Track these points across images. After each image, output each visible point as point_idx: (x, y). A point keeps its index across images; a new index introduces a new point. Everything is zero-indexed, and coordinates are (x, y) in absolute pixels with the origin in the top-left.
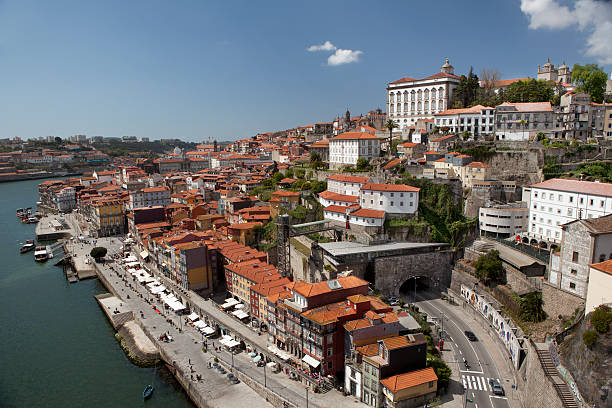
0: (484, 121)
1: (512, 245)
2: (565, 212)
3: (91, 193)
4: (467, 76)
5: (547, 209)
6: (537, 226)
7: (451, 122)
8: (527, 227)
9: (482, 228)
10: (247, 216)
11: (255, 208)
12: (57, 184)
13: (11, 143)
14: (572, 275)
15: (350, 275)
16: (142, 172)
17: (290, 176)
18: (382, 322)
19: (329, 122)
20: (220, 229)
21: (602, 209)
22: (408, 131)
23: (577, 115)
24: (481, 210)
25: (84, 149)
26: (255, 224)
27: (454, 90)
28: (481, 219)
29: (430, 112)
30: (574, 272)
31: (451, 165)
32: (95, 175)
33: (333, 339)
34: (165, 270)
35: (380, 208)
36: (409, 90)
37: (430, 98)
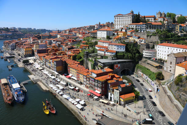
0: (143, 27)
1: (152, 60)
2: (167, 52)
4: (138, 14)
5: (162, 51)
6: (159, 56)
7: (133, 27)
8: (156, 56)
9: (144, 56)
10: (73, 52)
11: (75, 50)
12: (9, 42)
14: (170, 68)
15: (108, 68)
16: (37, 38)
18: (118, 81)
20: (64, 55)
21: (177, 51)
22: (121, 29)
23: (169, 26)
24: (143, 51)
25: (15, 31)
26: (75, 54)
27: (134, 18)
28: (143, 53)
29: (127, 24)
30: (171, 67)
33: (104, 85)
35: (114, 50)
36: (121, 17)
37: (127, 20)
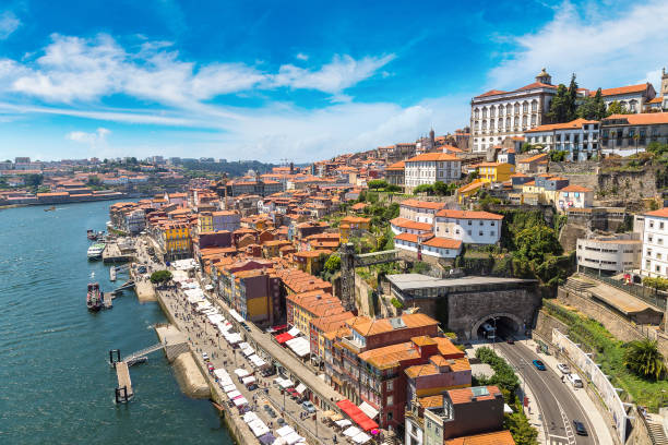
1: (618, 285)
3: (160, 215)
4: (568, 86)
6: (653, 263)
7: (544, 140)
8: (639, 263)
9: (580, 263)
10: (315, 243)
11: (324, 235)
12: (127, 206)
13: (89, 163)
15: (416, 312)
16: (214, 195)
17: (362, 200)
18: (450, 370)
19: (413, 142)
20: (287, 257)
22: (494, 151)
24: (579, 242)
25: (161, 170)
26: (320, 251)
27: (550, 103)
28: (579, 253)
29: (520, 129)
31: (542, 189)
32: (166, 197)
33: (394, 386)
34: (225, 299)
35: (456, 237)
36: (497, 104)
37: (521, 113)
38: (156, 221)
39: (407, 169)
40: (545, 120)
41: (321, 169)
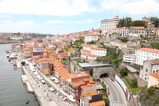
0: (126, 31)
1: (131, 66)
2: (146, 57)
3: (24, 47)
5: (141, 56)
7: (117, 31)
8: (136, 61)
9: (123, 61)
10: (62, 55)
11: (64, 53)
12: (16, 44)
13: (8, 34)
14: (146, 76)
15: (85, 73)
16: (38, 42)
17: (74, 44)
18: (92, 87)
19: (88, 31)
20: (55, 58)
21: (156, 57)
22: (106, 33)
23: (151, 30)
24: (124, 56)
25: (25, 36)
26: (63, 57)
27: (119, 23)
28: (123, 58)
29: (112, 28)
30: (146, 75)
31: (116, 43)
32: (26, 42)
33: (78, 91)
34: (38, 68)
35: (96, 54)
36: (107, 22)
37: (112, 25)
38: (23, 48)
39: (85, 37)
40: (118, 27)
41: (65, 36)
